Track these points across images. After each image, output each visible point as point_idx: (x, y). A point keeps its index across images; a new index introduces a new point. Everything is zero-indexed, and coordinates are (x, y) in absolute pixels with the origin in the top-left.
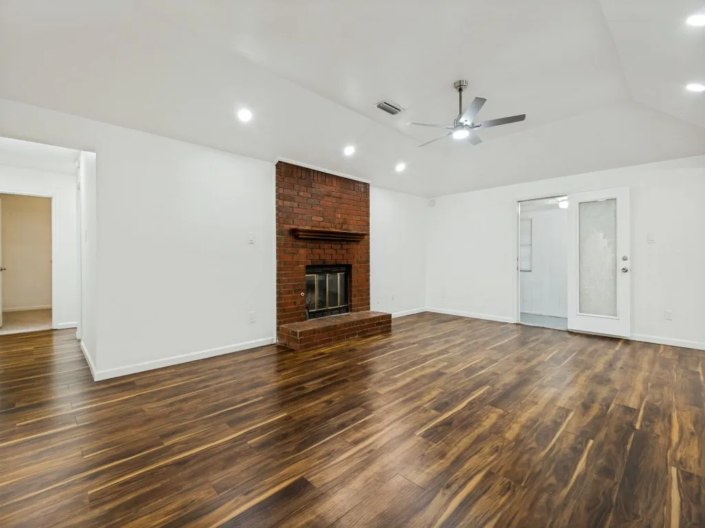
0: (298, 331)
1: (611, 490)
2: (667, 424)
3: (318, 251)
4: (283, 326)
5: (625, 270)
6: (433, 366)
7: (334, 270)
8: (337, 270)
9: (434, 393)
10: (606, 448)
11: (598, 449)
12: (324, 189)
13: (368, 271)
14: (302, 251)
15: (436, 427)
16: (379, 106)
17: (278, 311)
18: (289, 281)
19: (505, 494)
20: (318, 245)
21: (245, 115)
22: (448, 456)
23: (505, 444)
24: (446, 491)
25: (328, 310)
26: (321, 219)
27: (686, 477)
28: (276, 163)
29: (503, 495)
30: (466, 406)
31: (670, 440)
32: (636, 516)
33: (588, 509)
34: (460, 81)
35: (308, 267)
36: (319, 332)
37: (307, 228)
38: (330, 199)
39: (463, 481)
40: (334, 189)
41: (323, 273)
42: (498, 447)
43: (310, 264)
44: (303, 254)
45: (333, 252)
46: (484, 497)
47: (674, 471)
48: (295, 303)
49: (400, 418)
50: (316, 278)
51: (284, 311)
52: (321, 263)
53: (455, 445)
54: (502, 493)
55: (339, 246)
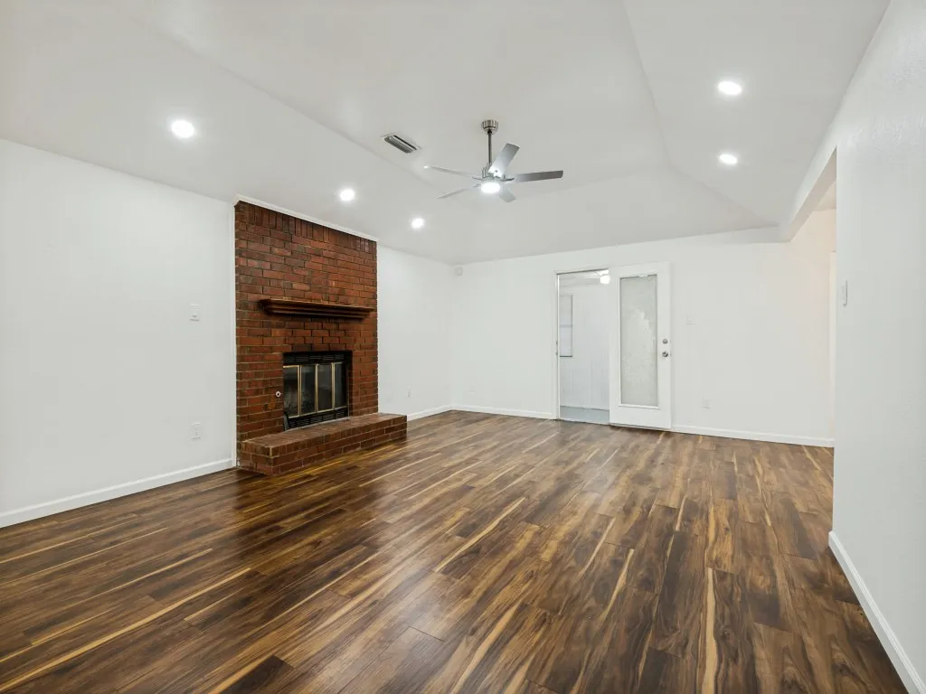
0: (271, 447)
1: (651, 604)
2: (704, 522)
3: (301, 332)
4: (246, 441)
5: (666, 355)
6: (459, 480)
7: (326, 358)
8: (331, 358)
9: (459, 514)
10: (646, 557)
11: (639, 558)
12: (309, 245)
13: (375, 359)
14: (277, 332)
15: (460, 557)
16: (387, 140)
17: (239, 420)
18: (257, 375)
19: (540, 629)
20: (302, 324)
21: (183, 129)
22: (474, 593)
23: (541, 567)
24: (471, 638)
25: (317, 415)
26: (307, 287)
27: (721, 576)
28: (236, 204)
29: (537, 632)
30: (496, 527)
31: (707, 539)
32: (675, 629)
33: (628, 630)
34: (490, 121)
35: (286, 355)
36: (303, 446)
37: (286, 299)
38: (320, 260)
39: (491, 621)
40: (325, 245)
41: (310, 363)
42: (532, 571)
43: (290, 350)
44: (279, 338)
45: (325, 333)
46: (516, 637)
47: (710, 572)
48: (266, 407)
49: (416, 552)
50: (300, 370)
51: (249, 418)
52: (306, 349)
53: (483, 578)
54: (536, 629)
55: (334, 326)
